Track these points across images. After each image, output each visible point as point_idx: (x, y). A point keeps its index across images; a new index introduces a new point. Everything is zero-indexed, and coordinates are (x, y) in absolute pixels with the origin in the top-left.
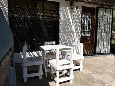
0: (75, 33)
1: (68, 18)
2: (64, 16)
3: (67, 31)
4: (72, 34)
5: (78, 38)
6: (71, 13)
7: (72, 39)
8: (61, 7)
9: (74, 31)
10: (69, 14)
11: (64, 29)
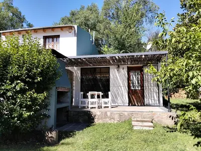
0: (122, 87)
1: (116, 76)
2: (113, 75)
3: (116, 85)
4: (120, 87)
5: (125, 91)
6: (119, 73)
7: (120, 92)
8: (110, 70)
9: (122, 85)
10: (117, 74)
11: (114, 84)
